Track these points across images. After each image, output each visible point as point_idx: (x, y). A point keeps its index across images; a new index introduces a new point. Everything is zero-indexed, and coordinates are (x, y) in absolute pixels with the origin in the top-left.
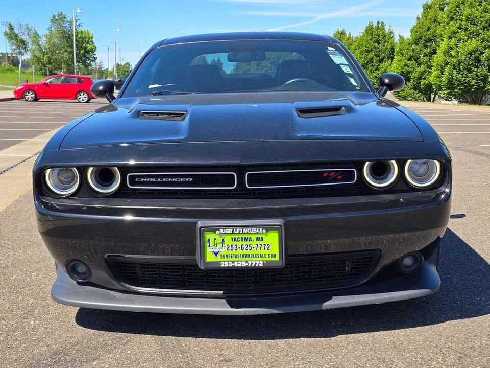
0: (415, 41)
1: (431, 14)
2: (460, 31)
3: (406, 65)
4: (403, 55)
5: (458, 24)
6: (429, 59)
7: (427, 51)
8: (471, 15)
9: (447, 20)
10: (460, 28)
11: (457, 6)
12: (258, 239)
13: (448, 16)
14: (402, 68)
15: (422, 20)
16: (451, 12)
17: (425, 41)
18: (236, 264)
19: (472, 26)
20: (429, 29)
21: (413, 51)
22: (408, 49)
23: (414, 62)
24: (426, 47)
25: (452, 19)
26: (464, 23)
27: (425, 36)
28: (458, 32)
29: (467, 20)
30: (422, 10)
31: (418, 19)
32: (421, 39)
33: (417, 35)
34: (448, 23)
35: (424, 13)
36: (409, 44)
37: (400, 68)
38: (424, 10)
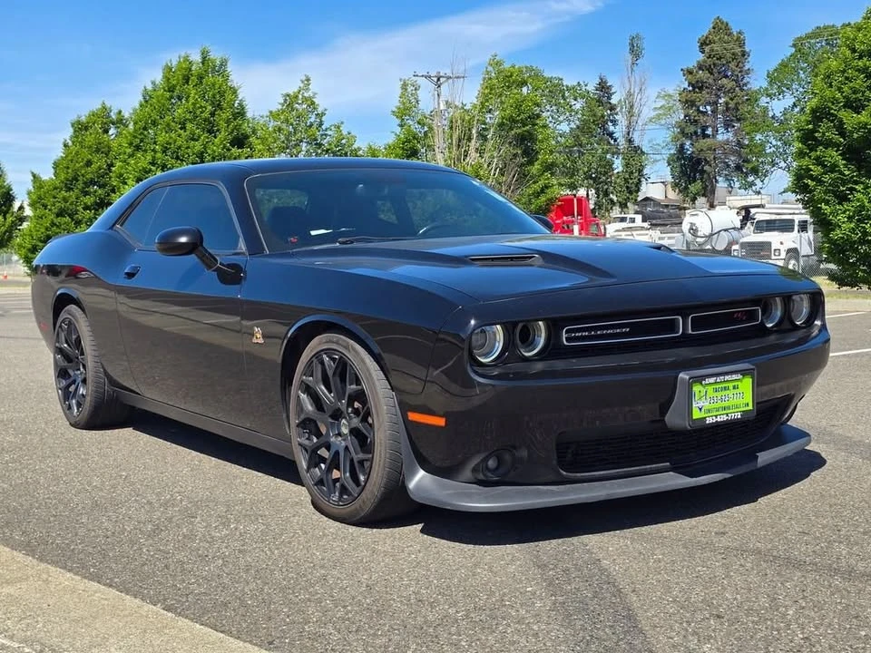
0: (66, 184)
1: (90, 139)
2: (153, 168)
3: (53, 224)
4: (45, 206)
5: (149, 158)
6: (95, 214)
7: (89, 200)
8: (170, 144)
9: (129, 151)
10: (153, 164)
11: (145, 129)
12: (734, 388)
13: (131, 144)
14: (47, 229)
15: (74, 149)
16: (135, 137)
17: (85, 183)
18: (719, 420)
19: (174, 161)
20: (89, 163)
21: (65, 200)
22: (55, 198)
23: (67, 219)
24: (86, 194)
25: (138, 148)
26: (159, 155)
27: (83, 175)
28: (150, 170)
29: (164, 152)
30: (71, 130)
31: (66, 145)
32: (77, 181)
33: (68, 173)
34: (131, 156)
35: (77, 137)
36: (55, 188)
37: (43, 230)
38: (75, 131)
